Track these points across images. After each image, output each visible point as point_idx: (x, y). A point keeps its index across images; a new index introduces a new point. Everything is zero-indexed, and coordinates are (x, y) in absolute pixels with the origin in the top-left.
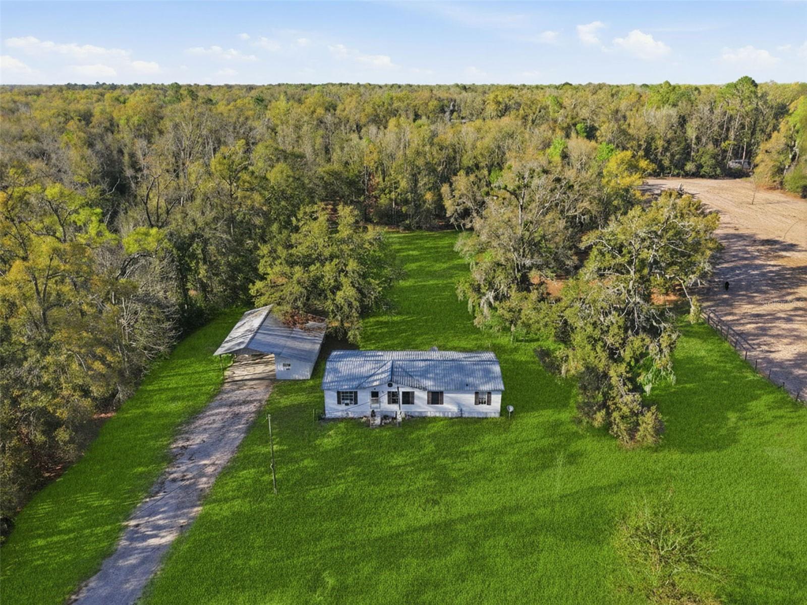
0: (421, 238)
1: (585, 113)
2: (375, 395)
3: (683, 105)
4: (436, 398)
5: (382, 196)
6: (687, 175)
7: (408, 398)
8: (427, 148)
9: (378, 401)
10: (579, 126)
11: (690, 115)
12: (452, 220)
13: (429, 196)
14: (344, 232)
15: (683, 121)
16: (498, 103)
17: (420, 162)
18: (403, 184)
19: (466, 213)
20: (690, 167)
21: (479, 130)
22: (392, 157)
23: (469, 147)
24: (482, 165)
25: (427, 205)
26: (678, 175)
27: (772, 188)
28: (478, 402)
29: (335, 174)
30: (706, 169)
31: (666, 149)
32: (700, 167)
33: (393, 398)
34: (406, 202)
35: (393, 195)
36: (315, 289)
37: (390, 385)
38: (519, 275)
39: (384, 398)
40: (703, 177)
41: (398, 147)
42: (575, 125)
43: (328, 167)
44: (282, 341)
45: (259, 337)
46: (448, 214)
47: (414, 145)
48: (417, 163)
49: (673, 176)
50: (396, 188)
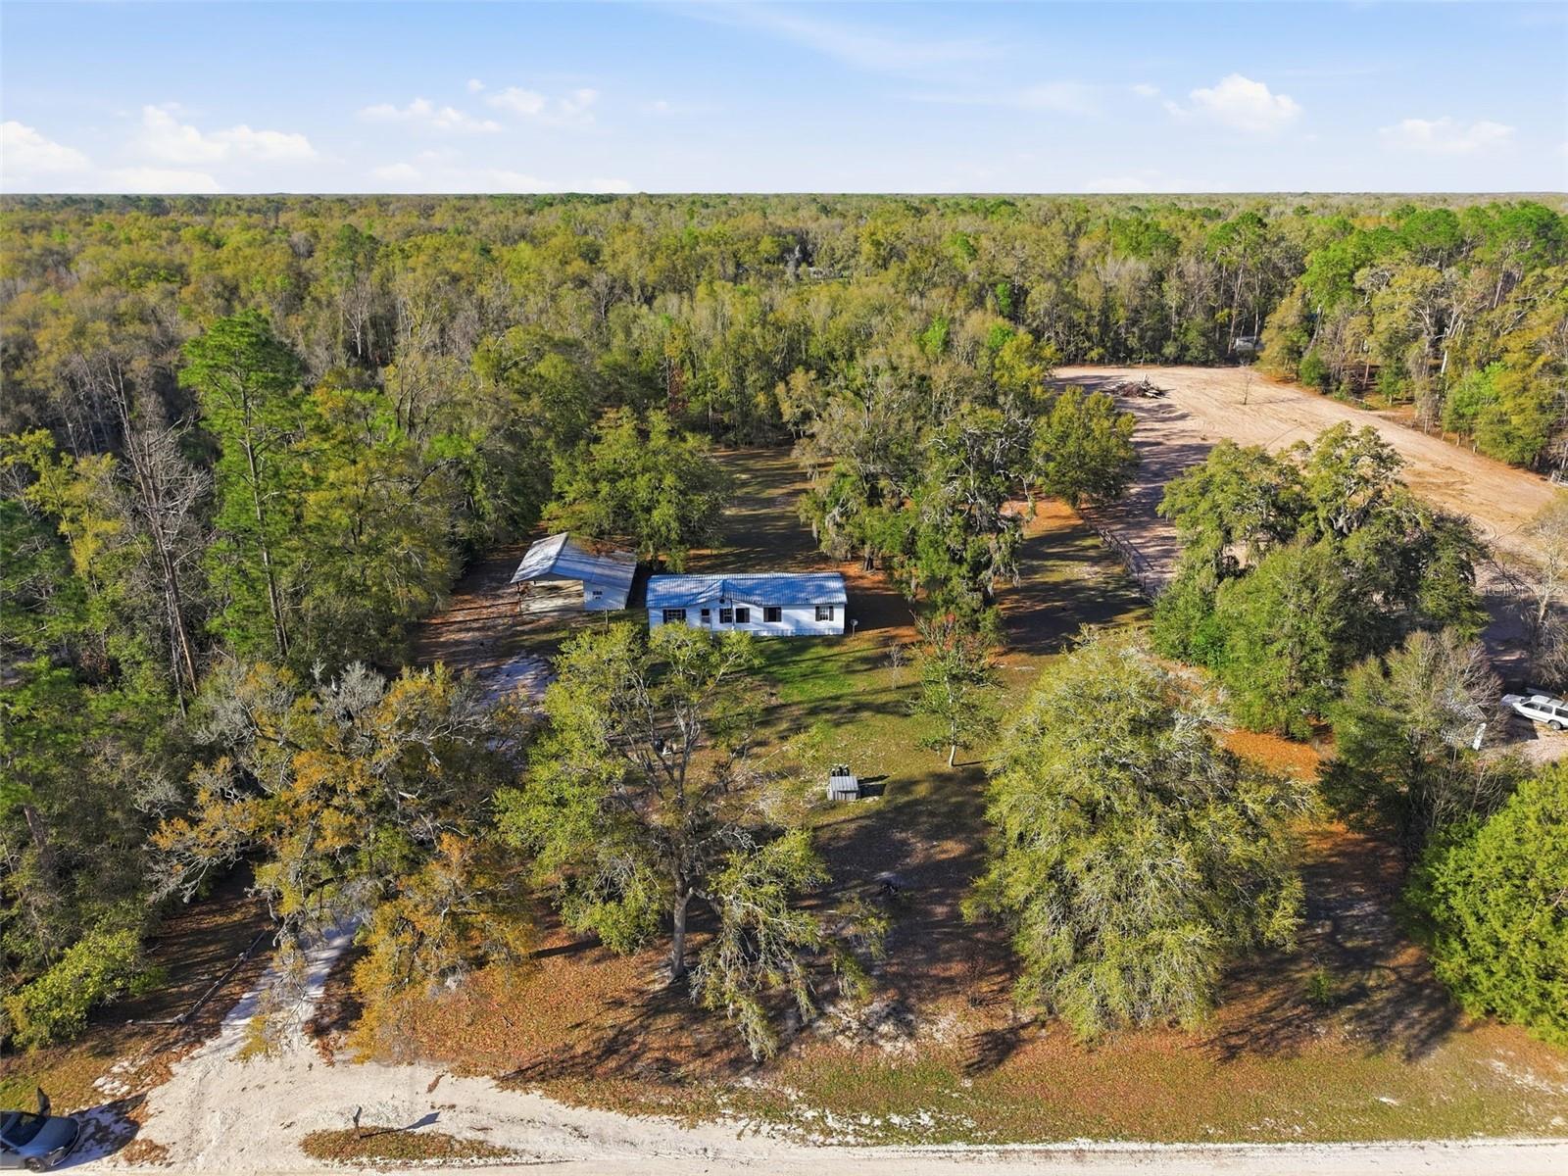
0: (752, 457)
1: (1009, 266)
2: (705, 612)
3: (1160, 255)
4: (772, 614)
5: (693, 399)
6: (1167, 362)
7: (743, 616)
8: (756, 331)
9: (708, 621)
10: (1000, 288)
11: (1168, 269)
12: (790, 426)
13: (761, 398)
14: (658, 441)
15: (1159, 278)
16: (877, 244)
17: (748, 351)
18: (724, 383)
19: (807, 416)
20: (1170, 349)
21: (835, 300)
22: (706, 343)
23: (818, 328)
24: (838, 353)
25: (760, 411)
26: (1153, 361)
27: (1286, 381)
28: (819, 617)
29: (618, 369)
30: (1193, 352)
31: (1134, 322)
32: (1185, 348)
33: (725, 617)
34: (728, 406)
35: (708, 397)
36: (623, 510)
37: (722, 601)
38: (867, 487)
39: (715, 616)
40: (1190, 364)
41: (715, 328)
42: (994, 285)
43: (607, 358)
44: (588, 569)
45: (561, 563)
46: (786, 418)
47: (738, 328)
48: (742, 351)
49: (1146, 362)
50: (714, 387)
